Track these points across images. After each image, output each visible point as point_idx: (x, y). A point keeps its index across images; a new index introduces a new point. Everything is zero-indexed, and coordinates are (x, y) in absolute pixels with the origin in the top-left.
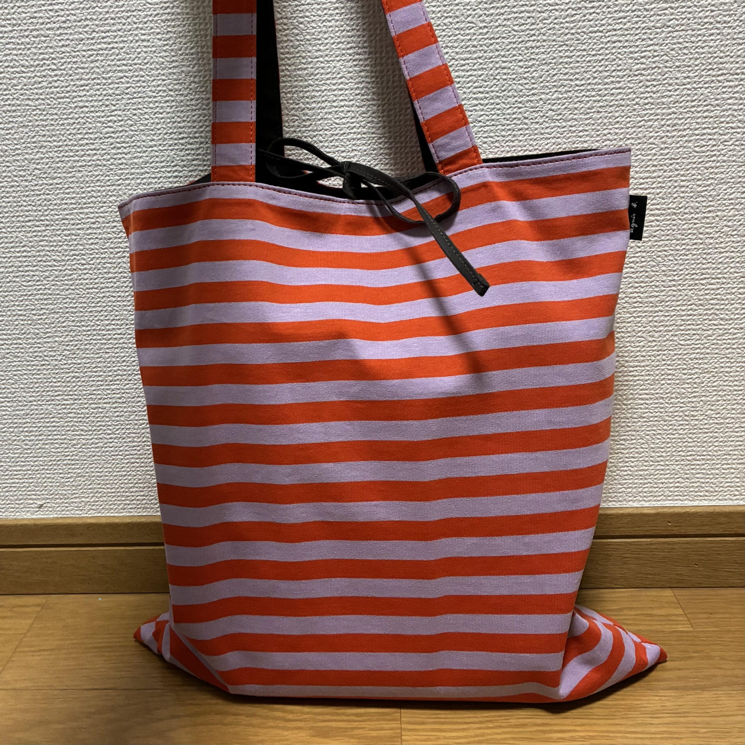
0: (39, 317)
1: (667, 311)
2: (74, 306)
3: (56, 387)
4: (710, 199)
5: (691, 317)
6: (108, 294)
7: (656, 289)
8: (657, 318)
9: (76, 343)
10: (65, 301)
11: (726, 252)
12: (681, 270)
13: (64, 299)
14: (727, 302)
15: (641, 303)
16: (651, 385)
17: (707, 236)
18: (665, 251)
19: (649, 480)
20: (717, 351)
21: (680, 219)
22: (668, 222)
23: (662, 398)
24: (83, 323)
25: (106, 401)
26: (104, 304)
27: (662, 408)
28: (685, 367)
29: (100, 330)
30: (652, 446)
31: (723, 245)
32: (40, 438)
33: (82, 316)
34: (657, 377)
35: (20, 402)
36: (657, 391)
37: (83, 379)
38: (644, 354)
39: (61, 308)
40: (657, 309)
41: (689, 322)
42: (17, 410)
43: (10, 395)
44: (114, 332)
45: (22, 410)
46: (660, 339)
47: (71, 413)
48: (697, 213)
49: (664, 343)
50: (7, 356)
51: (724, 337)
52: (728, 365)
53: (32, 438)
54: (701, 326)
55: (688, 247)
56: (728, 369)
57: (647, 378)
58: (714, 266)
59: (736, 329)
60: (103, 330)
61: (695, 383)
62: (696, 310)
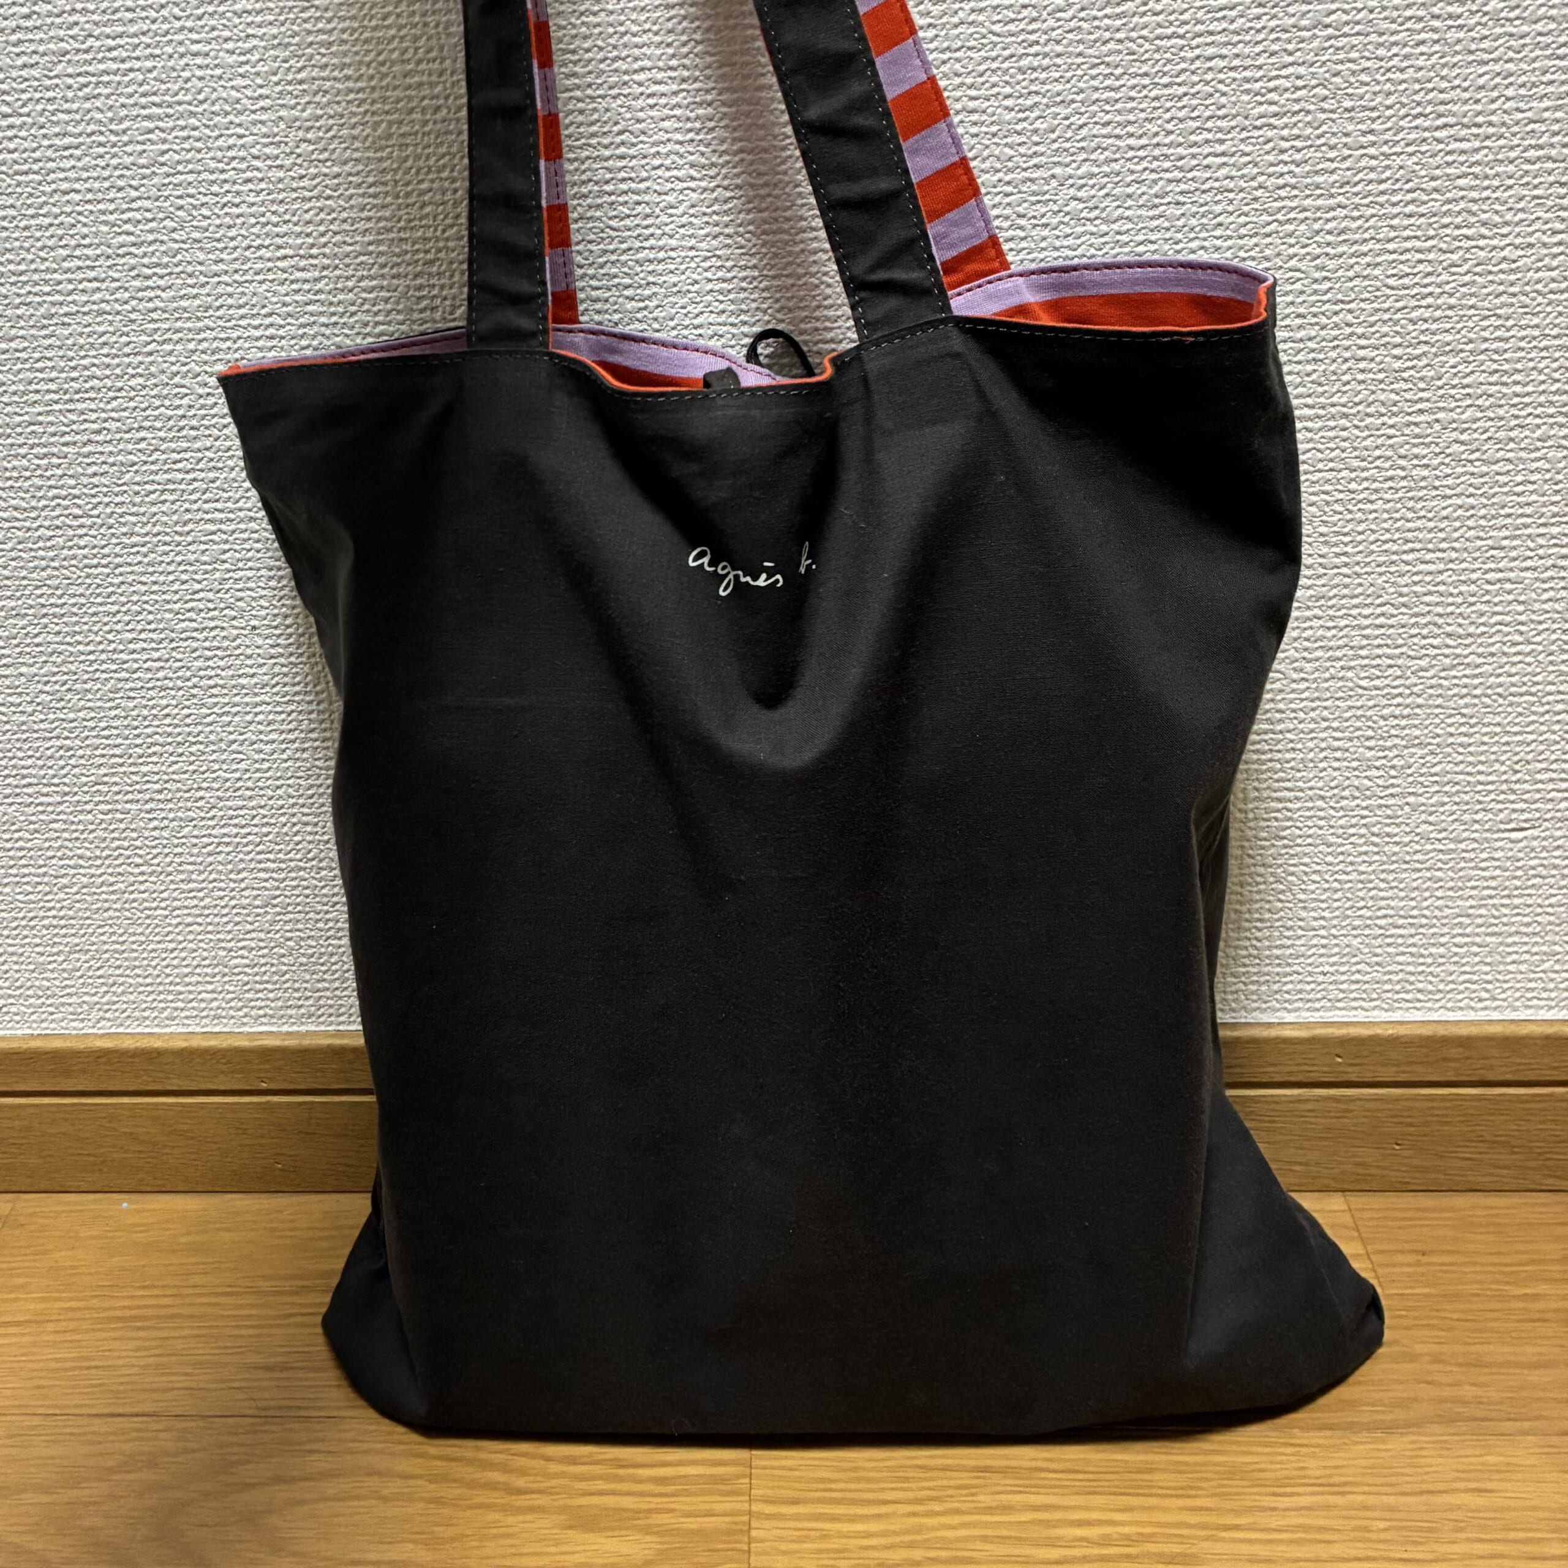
5: (1382, 631)
16: (1299, 771)
17: (1415, 462)
19: (1295, 968)
23: (1323, 798)
27: (1321, 819)
30: (1302, 896)
31: (1450, 481)
34: (1311, 755)
36: (1312, 784)
41: (1379, 641)
46: (1316, 675)
49: (1326, 685)
55: (1376, 485)
58: (1431, 524)
62: (1393, 616)
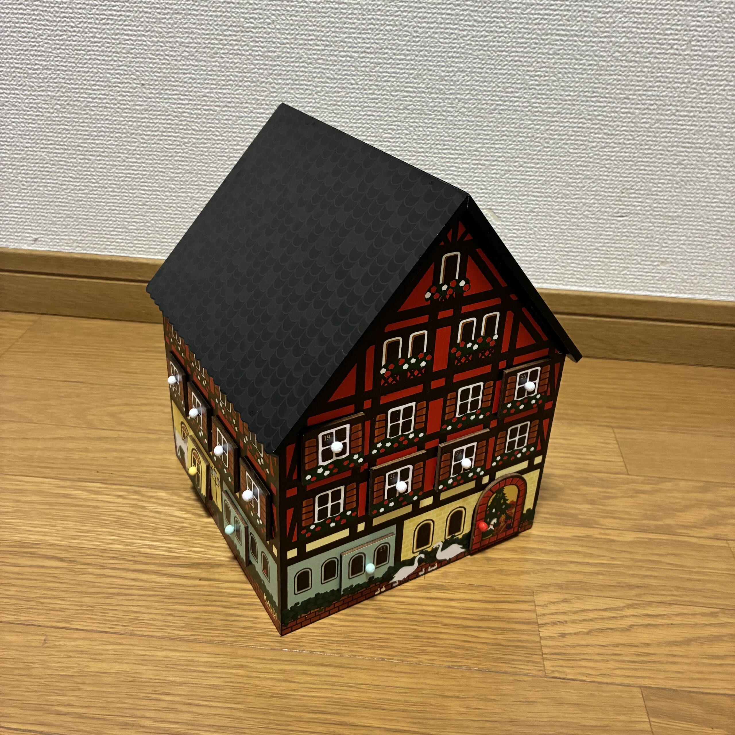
0: (34, 72)
1: (562, 122)
2: (65, 64)
3: (49, 136)
4: (607, 25)
6: (94, 57)
7: (555, 102)
8: (553, 128)
9: (66, 98)
10: (56, 59)
11: (615, 75)
12: (577, 87)
13: (56, 57)
14: (610, 119)
15: (541, 112)
18: (565, 68)
20: (598, 161)
21: (580, 41)
22: (571, 43)
24: (72, 81)
25: (91, 153)
26: (90, 66)
28: (571, 172)
29: (87, 89)
32: (35, 180)
33: (71, 75)
35: (18, 146)
37: (72, 132)
38: (539, 157)
39: (53, 66)
40: (553, 119)
42: (15, 154)
43: (9, 140)
44: (99, 93)
45: (20, 154)
47: (61, 161)
48: (595, 37)
50: (6, 104)
51: (605, 150)
52: (606, 174)
53: (29, 179)
54: (587, 138)
56: (605, 178)
57: (540, 178)
59: (615, 143)
60: (89, 89)
61: (578, 187)
